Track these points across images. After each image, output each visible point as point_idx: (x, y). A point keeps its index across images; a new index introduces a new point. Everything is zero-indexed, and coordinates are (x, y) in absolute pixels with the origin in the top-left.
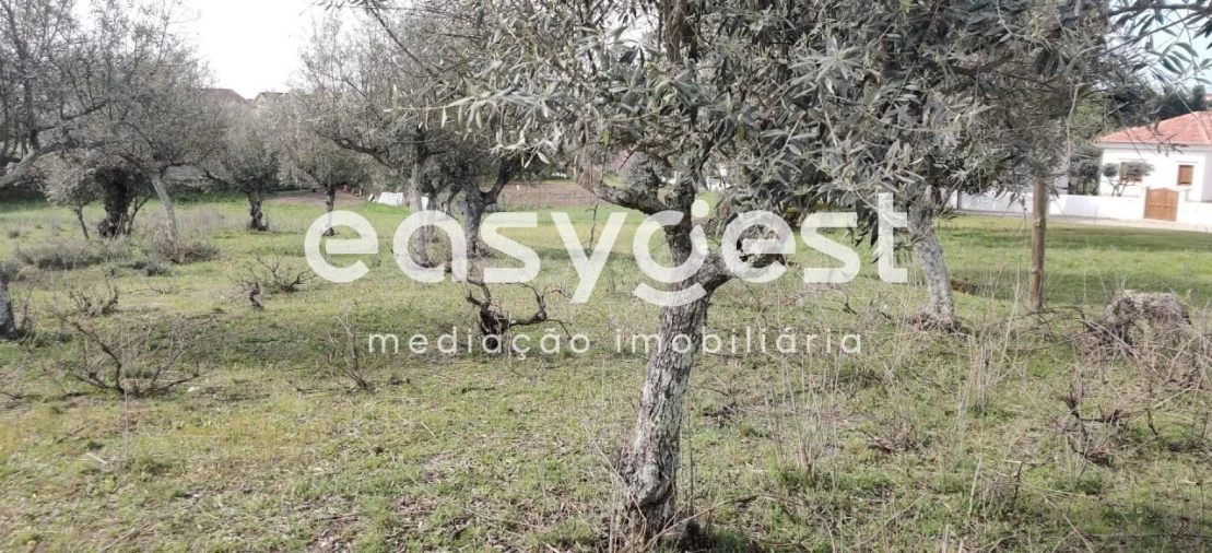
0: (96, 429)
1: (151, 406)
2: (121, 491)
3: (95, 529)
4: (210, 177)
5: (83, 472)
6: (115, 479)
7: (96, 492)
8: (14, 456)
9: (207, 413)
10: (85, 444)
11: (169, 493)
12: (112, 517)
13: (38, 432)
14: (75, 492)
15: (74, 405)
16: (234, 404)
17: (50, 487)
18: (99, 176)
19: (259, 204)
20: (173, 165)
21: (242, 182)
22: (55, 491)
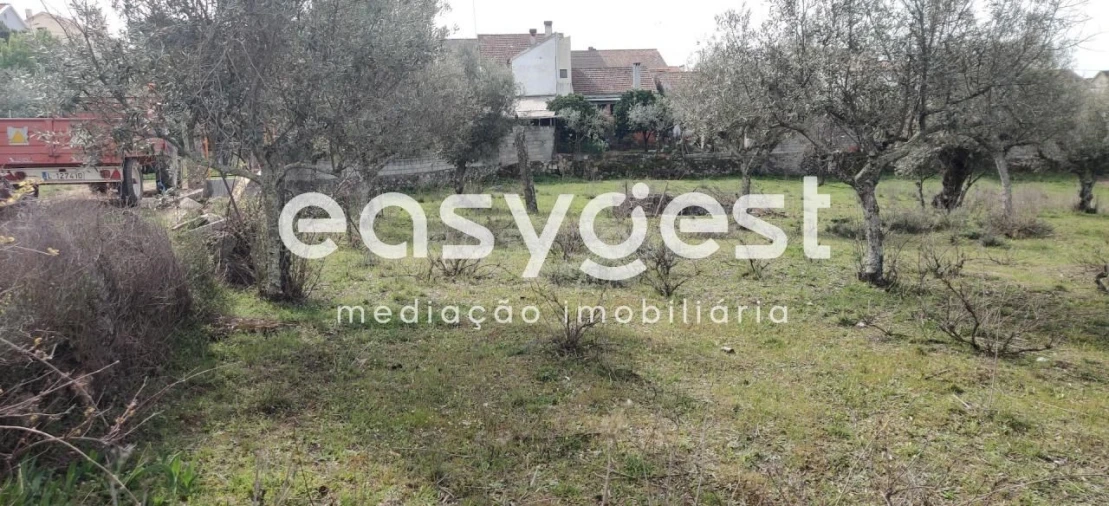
0: (956, 375)
1: (1002, 367)
2: (985, 436)
3: (966, 462)
4: (1042, 156)
5: (951, 410)
6: (979, 423)
7: (963, 430)
8: (891, 381)
9: (1058, 386)
10: (948, 386)
11: (1031, 452)
12: (980, 457)
13: (909, 366)
14: (944, 426)
15: (934, 350)
16: (1086, 383)
17: (924, 415)
18: (943, 154)
19: (1090, 185)
20: (1018, 145)
21: (1075, 162)
22: (927, 419)
